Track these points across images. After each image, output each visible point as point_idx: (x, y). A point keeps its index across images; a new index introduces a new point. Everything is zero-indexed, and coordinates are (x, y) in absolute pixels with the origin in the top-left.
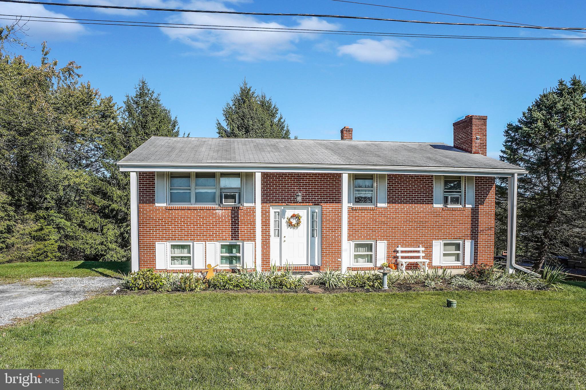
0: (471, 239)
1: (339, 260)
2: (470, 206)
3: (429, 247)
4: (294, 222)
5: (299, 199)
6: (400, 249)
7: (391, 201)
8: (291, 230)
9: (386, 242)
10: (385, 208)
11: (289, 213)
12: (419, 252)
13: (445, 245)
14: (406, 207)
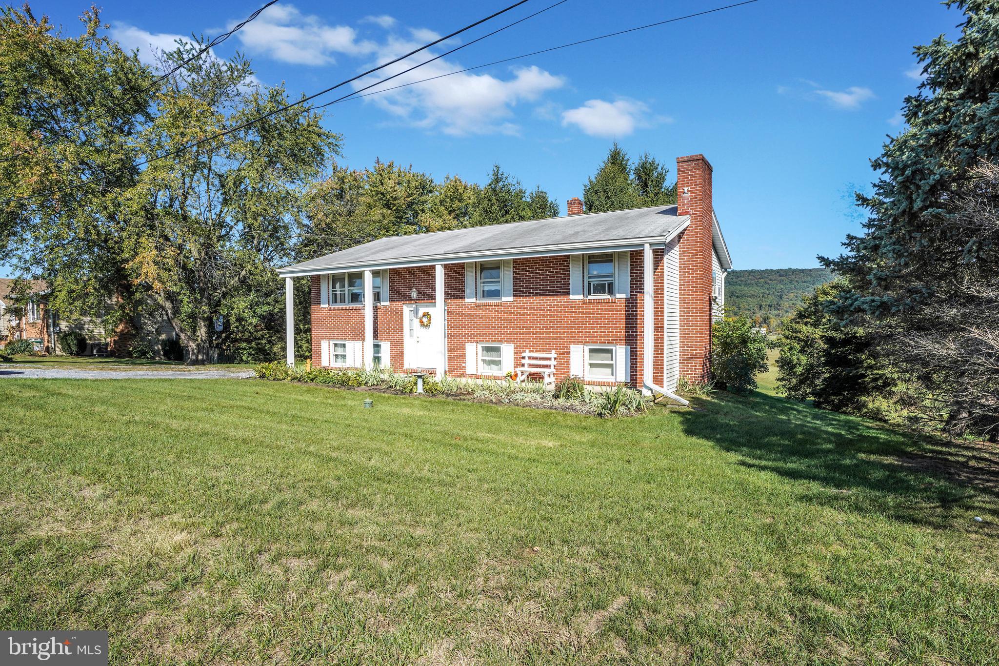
0: (627, 343)
1: (464, 365)
2: (624, 296)
3: (564, 355)
4: (425, 320)
5: (414, 296)
6: (527, 354)
7: (517, 293)
8: (423, 330)
9: (513, 345)
10: (512, 303)
11: (422, 310)
12: (549, 359)
13: (592, 351)
14: (536, 301)
